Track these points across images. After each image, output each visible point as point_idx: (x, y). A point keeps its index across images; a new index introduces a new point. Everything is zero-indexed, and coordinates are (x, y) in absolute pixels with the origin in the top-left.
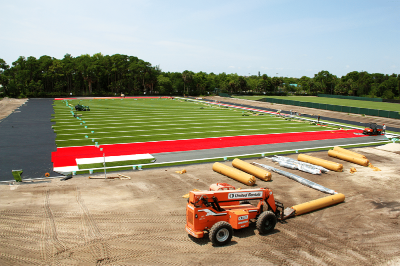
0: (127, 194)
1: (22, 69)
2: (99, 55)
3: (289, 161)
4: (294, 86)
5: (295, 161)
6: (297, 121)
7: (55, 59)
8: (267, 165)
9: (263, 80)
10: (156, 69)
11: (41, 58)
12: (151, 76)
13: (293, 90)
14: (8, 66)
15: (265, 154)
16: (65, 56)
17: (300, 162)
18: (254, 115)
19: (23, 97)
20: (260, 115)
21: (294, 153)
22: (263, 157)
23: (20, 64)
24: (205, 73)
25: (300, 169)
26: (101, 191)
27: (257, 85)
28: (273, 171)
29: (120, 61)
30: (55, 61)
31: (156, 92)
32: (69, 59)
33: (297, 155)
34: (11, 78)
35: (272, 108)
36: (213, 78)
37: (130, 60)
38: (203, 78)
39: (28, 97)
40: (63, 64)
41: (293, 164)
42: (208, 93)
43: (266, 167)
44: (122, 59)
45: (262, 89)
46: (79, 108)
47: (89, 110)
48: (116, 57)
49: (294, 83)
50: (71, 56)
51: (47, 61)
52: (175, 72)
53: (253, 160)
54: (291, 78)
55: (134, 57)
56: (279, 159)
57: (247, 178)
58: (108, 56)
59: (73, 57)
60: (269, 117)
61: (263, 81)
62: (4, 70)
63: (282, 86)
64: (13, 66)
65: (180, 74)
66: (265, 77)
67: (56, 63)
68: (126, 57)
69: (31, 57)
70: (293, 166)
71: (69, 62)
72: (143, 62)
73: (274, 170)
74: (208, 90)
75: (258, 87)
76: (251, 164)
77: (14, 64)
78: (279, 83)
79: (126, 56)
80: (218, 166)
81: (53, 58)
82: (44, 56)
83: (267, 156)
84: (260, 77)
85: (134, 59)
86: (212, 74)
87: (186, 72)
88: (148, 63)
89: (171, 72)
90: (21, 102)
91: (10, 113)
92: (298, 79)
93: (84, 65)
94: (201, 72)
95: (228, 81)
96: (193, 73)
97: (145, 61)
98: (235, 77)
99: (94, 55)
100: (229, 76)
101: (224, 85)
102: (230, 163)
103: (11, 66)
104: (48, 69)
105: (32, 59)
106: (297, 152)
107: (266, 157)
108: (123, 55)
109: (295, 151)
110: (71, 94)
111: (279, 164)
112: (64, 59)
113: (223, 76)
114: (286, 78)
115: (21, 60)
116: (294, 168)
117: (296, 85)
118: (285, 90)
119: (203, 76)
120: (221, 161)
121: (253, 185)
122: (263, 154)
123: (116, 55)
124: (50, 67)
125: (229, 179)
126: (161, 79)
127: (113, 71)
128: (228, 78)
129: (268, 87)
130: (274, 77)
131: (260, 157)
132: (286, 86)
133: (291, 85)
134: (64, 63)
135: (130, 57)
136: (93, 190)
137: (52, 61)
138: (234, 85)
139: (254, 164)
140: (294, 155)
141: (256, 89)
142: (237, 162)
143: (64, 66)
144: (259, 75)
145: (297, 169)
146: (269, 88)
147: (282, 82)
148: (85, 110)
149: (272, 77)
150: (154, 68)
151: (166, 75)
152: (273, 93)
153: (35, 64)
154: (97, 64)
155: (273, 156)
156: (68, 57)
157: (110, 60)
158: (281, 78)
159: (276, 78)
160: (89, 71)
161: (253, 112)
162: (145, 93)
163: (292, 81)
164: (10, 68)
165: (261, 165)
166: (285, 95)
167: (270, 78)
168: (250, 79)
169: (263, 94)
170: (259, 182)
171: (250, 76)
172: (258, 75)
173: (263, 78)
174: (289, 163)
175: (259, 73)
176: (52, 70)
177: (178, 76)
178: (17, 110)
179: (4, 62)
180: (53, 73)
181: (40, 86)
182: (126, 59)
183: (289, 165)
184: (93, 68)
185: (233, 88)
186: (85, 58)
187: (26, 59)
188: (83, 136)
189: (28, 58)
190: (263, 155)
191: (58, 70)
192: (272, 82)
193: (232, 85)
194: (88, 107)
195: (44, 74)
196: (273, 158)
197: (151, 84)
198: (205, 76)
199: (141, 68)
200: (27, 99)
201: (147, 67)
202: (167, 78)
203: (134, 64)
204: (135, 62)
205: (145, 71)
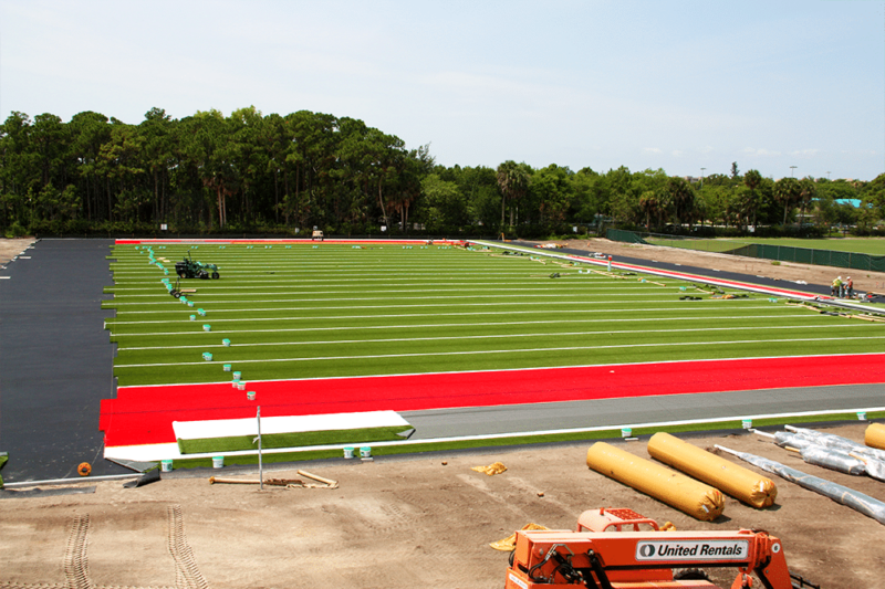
0: (325, 535)
1: (19, 149)
2: (248, 114)
3: (834, 446)
4: (850, 208)
5: (857, 448)
6: (861, 316)
7: (119, 123)
8: (762, 456)
9: (746, 188)
10: (418, 157)
11: (75, 117)
12: (402, 177)
13: (846, 217)
15: (753, 421)
16: (148, 115)
17: (875, 451)
18: (719, 299)
19: (19, 235)
20: (737, 297)
21: (852, 421)
22: (746, 431)
23: (13, 134)
24: (565, 169)
25: (873, 472)
26: (246, 522)
27: (725, 206)
28: (781, 476)
29: (312, 130)
30: (119, 128)
31: (416, 226)
32: (160, 125)
33: (861, 427)
35: (776, 277)
36: (590, 183)
37: (343, 129)
38: (560, 183)
39: (37, 233)
40: (141, 138)
41: (850, 457)
42: (575, 229)
43: (758, 461)
44: (317, 126)
45: (744, 215)
46: (187, 270)
47: (216, 276)
48: (300, 120)
49: (851, 196)
50: (167, 114)
51: (94, 130)
52: (474, 166)
53: (715, 439)
54: (841, 181)
55: (353, 122)
56: (802, 438)
57: (697, 494)
58: (275, 117)
59: (172, 119)
60: (767, 303)
61: (746, 193)
63: (810, 208)
65: (491, 171)
66: (753, 178)
67: (120, 134)
68: (328, 119)
69: (46, 115)
70: (850, 464)
71: (161, 133)
72: (379, 137)
73: (785, 474)
74: (574, 221)
75: (731, 209)
76: (708, 450)
78: (800, 199)
79: (331, 118)
80: (603, 453)
81: (113, 119)
82: (85, 113)
83: (758, 429)
84: (736, 179)
85: (354, 127)
86: (587, 171)
87: (508, 166)
88: (393, 140)
89: (462, 167)
92: (865, 184)
93: (205, 143)
94: (554, 166)
95: (637, 193)
96: (528, 169)
97: (386, 133)
98: (656, 181)
99: (234, 114)
100: (638, 176)
101: (622, 205)
102: (643, 447)
104: (96, 151)
105: (48, 122)
106: (862, 418)
107: (756, 432)
108: (319, 115)
109: (855, 415)
110: (164, 227)
111: (800, 456)
112: (144, 124)
113: (622, 179)
114: (822, 181)
115: (15, 123)
116: (855, 469)
117: (856, 203)
118: (818, 219)
119: (558, 176)
120: (614, 438)
121: (716, 517)
122: (746, 420)
123: (299, 113)
124: (103, 147)
125: (639, 496)
126: (432, 188)
127: (291, 162)
128: (635, 182)
129: (764, 209)
130: (784, 180)
131: (737, 431)
132: (823, 206)
133: (840, 201)
134: (144, 134)
135: (342, 119)
136: (221, 520)
137: (108, 129)
138: (655, 205)
139: (717, 452)
140: (853, 427)
141: (723, 217)
142: (664, 443)
143: (144, 144)
144: (735, 172)
145: (865, 474)
146: (765, 214)
147: (811, 195)
148: (205, 277)
149: (776, 180)
150: (414, 153)
151: (449, 175)
152: (780, 227)
153: (57, 137)
154: (244, 141)
155: (781, 428)
156: (155, 117)
157: (281, 130)
158: (807, 183)
159: (791, 180)
160: (219, 160)
161: (714, 287)
162: (383, 228)
163: (844, 189)
165: (741, 454)
166: (818, 234)
167: (771, 180)
168: (706, 188)
169: (746, 234)
170: (735, 511)
171: (706, 176)
172: (730, 174)
173: (748, 183)
174: (833, 454)
175: (735, 166)
176: (109, 156)
177: (483, 177)
180: (112, 164)
181: (73, 201)
182: (330, 127)
183: (835, 460)
184: (232, 153)
185: (651, 212)
186: (206, 124)
187: (32, 121)
188: (198, 355)
189: (37, 117)
190: (746, 425)
191: (126, 156)
192: (777, 194)
193: (649, 206)
194: (215, 269)
195: (86, 168)
196: (778, 434)
197: (403, 202)
198: (567, 179)
199: (374, 153)
200: (33, 241)
201: (390, 151)
202: (451, 183)
203: (352, 141)
204: (357, 134)
205: (386, 164)
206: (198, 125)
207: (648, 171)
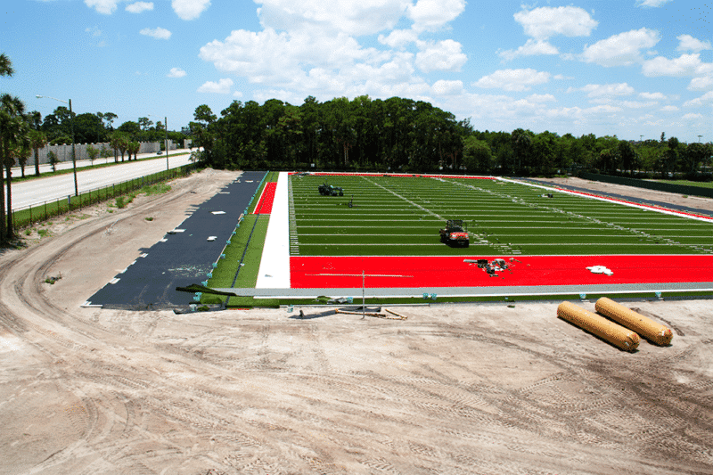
0: (398, 346)
1: (236, 122)
2: (364, 99)
7: (289, 105)
9: (668, 148)
10: (463, 125)
12: (453, 138)
14: (214, 117)
15: (663, 293)
16: (306, 100)
19: (231, 168)
22: (658, 299)
23: (233, 113)
27: (655, 160)
29: (397, 107)
30: (289, 108)
31: (461, 168)
32: (312, 106)
34: (218, 137)
36: (569, 143)
37: (418, 110)
38: (551, 142)
39: (242, 168)
40: (301, 113)
42: (559, 171)
44: (404, 106)
45: (665, 166)
46: (324, 191)
47: (341, 194)
48: (393, 103)
50: (316, 99)
51: (276, 109)
52: (497, 132)
53: (637, 303)
55: (425, 104)
58: (378, 100)
59: (319, 103)
61: (669, 151)
62: (207, 123)
63: (709, 162)
64: (223, 117)
65: (508, 134)
66: (673, 142)
67: (290, 111)
68: (410, 102)
69: (251, 102)
71: (312, 111)
72: (440, 113)
74: (559, 167)
75: (658, 162)
77: (223, 113)
78: (702, 156)
80: (568, 306)
81: (287, 103)
82: (271, 100)
84: (662, 142)
85: (424, 107)
86: (569, 136)
87: (519, 132)
88: (449, 115)
89: (490, 131)
90: (231, 176)
91: (213, 193)
93: (337, 116)
94: (547, 132)
95: (598, 150)
96: (531, 134)
97: (444, 110)
98: (610, 142)
99: (356, 99)
100: (600, 139)
101: (589, 157)
103: (219, 116)
104: (277, 121)
105: (252, 105)
108: (404, 99)
110: (313, 165)
112: (303, 105)
113: (589, 141)
115: (235, 106)
119: (549, 138)
120: (576, 298)
122: (658, 292)
123: (393, 98)
124: (280, 119)
126: (469, 144)
127: (387, 128)
128: (598, 143)
129: (679, 163)
134: (303, 111)
135: (418, 102)
137: (283, 109)
138: (610, 158)
141: (653, 166)
142: (606, 303)
143: (302, 117)
144: (662, 138)
146: (680, 166)
147: (710, 154)
148: (335, 195)
149: (688, 144)
150: (461, 123)
151: (482, 136)
152: (689, 174)
153: (256, 114)
154: (360, 115)
156: (310, 101)
157: (382, 109)
158: (707, 146)
160: (345, 126)
162: (441, 168)
164: (216, 120)
167: (685, 144)
168: (645, 150)
169: (668, 177)
171: (644, 140)
172: (659, 140)
173: (670, 146)
175: (663, 135)
176: (284, 124)
177: (500, 138)
178: (224, 190)
179: (209, 110)
180: (285, 129)
181: (264, 150)
182: (411, 106)
184: (353, 122)
185: (607, 162)
186: (340, 104)
187: (243, 105)
189: (246, 103)
191: (293, 124)
193: (606, 158)
194: (341, 190)
195: (270, 131)
197: (454, 153)
198: (555, 140)
199: (437, 123)
200: (241, 172)
201: (447, 121)
202: (483, 142)
203: (423, 115)
204: (427, 111)
205: (443, 129)
206: (333, 106)
207: (607, 137)
